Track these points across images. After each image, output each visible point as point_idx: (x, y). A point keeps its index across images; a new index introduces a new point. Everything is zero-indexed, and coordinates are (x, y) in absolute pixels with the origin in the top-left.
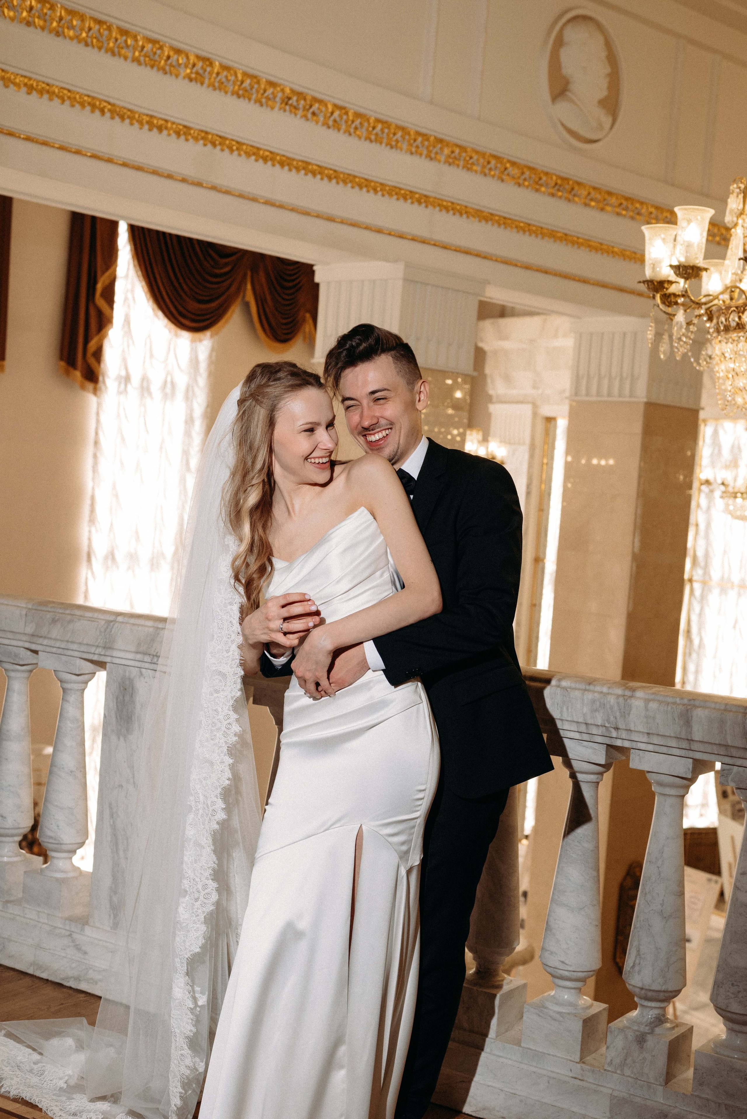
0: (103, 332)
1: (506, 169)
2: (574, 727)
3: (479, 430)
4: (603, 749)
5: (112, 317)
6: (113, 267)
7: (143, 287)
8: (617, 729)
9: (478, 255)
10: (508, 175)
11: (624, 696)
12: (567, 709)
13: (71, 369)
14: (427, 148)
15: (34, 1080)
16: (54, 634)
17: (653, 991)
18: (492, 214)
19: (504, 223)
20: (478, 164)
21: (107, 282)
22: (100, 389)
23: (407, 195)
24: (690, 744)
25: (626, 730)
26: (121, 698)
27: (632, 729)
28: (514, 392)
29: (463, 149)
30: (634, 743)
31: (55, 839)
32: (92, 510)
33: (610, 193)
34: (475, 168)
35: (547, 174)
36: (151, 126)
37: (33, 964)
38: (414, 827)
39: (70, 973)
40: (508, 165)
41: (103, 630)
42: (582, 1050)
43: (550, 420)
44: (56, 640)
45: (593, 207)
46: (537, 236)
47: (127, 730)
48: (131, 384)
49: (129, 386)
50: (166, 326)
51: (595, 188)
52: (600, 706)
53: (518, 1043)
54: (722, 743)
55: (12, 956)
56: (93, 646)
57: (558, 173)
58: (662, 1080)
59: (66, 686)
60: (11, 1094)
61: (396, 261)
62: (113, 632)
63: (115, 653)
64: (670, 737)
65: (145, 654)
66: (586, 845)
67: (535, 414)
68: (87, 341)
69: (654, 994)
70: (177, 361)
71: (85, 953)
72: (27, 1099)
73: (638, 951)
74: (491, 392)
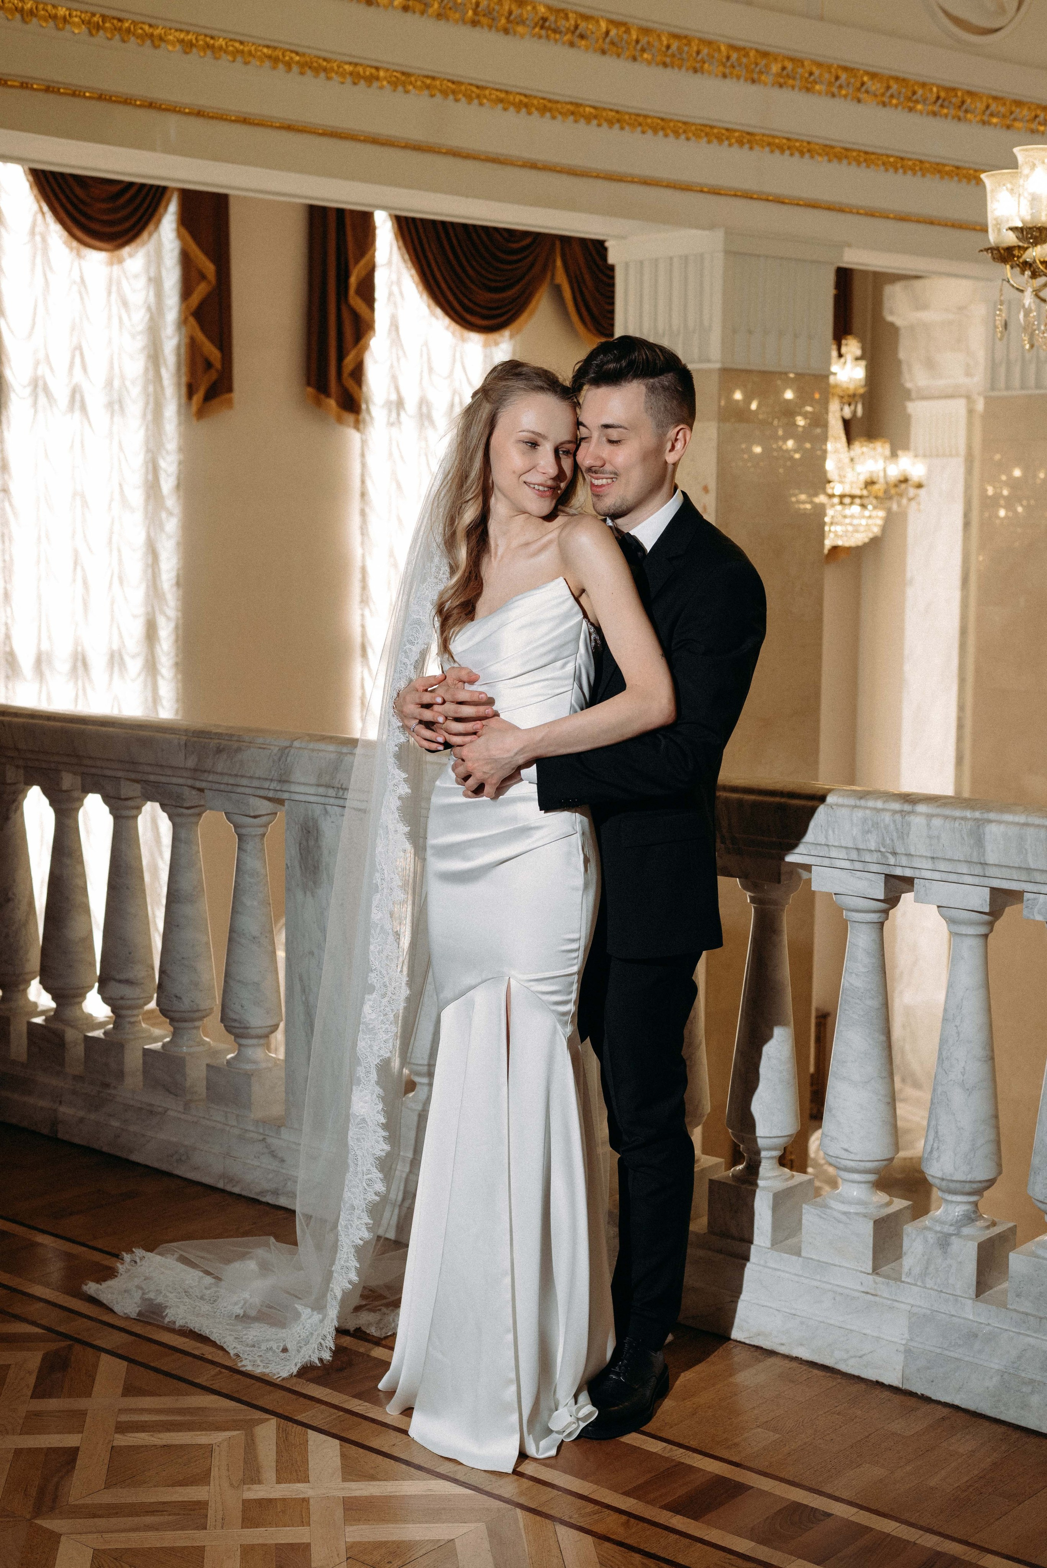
0: (362, 342)
1: (863, 84)
2: (842, 854)
3: (885, 442)
4: (880, 882)
5: (373, 321)
6: (370, 253)
7: (412, 276)
8: (894, 854)
9: (830, 208)
10: (867, 92)
11: (902, 811)
12: (834, 832)
13: (322, 397)
14: (747, 67)
15: (206, 1308)
16: (220, 767)
17: (957, 1181)
18: (847, 150)
19: (865, 160)
20: (821, 83)
21: (363, 273)
22: (364, 421)
23: (723, 134)
24: (984, 869)
25: (906, 855)
26: (305, 843)
27: (913, 853)
28: (941, 383)
29: (798, 62)
30: (917, 871)
31: (240, 1022)
32: (364, 587)
33: (1019, 103)
34: (817, 87)
35: (923, 85)
36: (356, 78)
37: (223, 1176)
38: (572, 983)
39: (266, 1186)
40: (865, 79)
41: (276, 758)
42: (875, 1258)
44: (222, 774)
45: (996, 125)
46: (914, 174)
47: (315, 883)
48: (406, 412)
49: (402, 414)
50: (447, 328)
51: (995, 98)
52: (873, 826)
53: (798, 1254)
54: (1023, 866)
55: (198, 1168)
56: (266, 779)
57: (938, 82)
58: (972, 1291)
59: (243, 831)
60: (177, 1324)
61: (712, 227)
62: (289, 761)
63: (294, 788)
64: (959, 861)
65: (328, 786)
66: (869, 1002)
68: (341, 357)
69: (958, 1185)
70: (466, 375)
71: (283, 1161)
72: (196, 1330)
73: (937, 1132)
74: (909, 385)
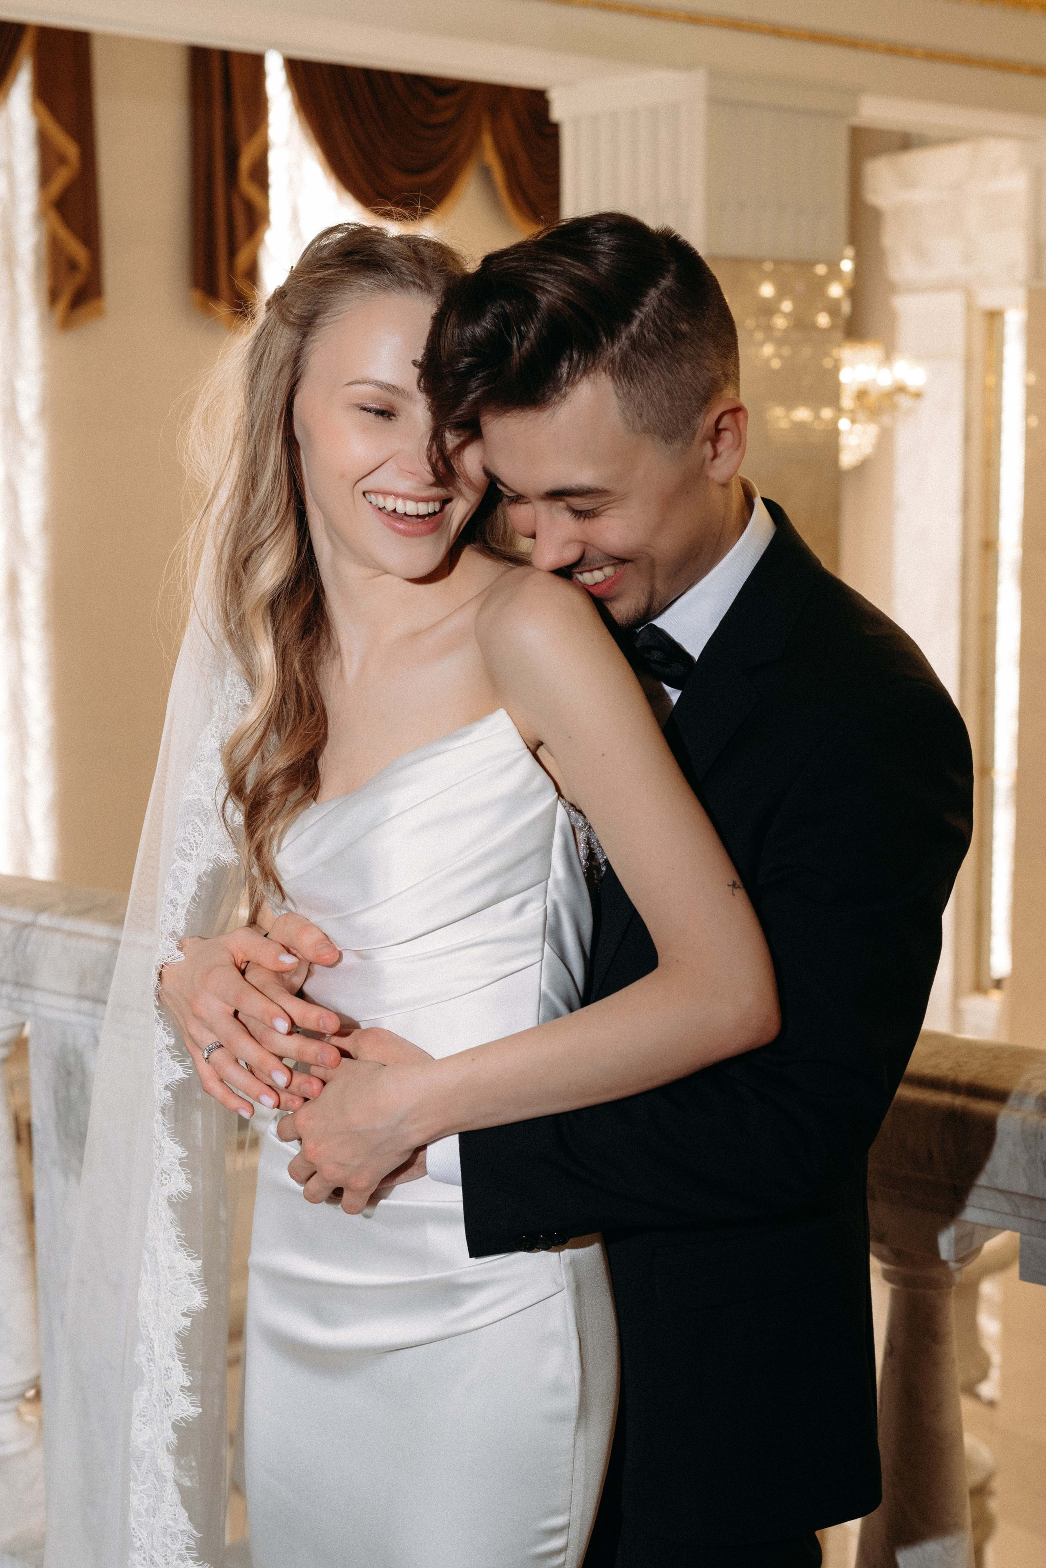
0: (256, 237)
5: (268, 211)
6: (262, 129)
13: (211, 302)
21: (256, 154)
26: (63, 1092)
28: (932, 272)
41: (9, 945)
43: (994, 317)
61: (689, 66)
62: (29, 950)
63: (39, 997)
65: (96, 1000)
67: (969, 307)
74: (894, 277)
